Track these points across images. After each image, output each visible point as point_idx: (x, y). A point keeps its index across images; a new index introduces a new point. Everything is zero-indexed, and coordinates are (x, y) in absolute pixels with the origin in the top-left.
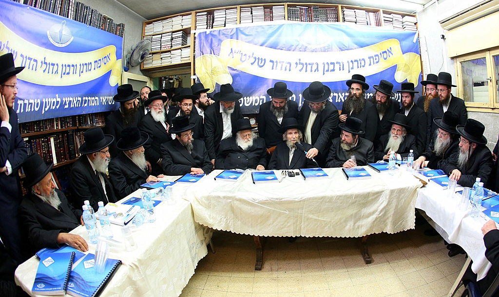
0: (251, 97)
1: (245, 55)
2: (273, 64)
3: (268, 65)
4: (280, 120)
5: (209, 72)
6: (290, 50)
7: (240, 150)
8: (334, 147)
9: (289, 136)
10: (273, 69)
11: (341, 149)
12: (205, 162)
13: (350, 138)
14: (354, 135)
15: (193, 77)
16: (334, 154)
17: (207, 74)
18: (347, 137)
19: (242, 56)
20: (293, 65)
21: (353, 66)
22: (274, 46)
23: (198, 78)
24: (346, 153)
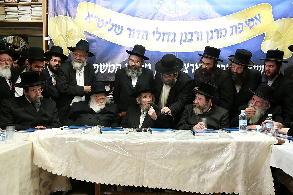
0: (107, 64)
1: (102, 20)
2: (131, 32)
3: (126, 32)
4: (134, 82)
5: (64, 34)
6: (147, 18)
7: (92, 111)
8: (186, 112)
9: (144, 100)
10: (130, 37)
11: (193, 113)
12: (53, 121)
13: (203, 101)
14: (207, 98)
15: (45, 38)
16: (186, 119)
17: (61, 37)
18: (200, 100)
19: (99, 21)
20: (151, 34)
21: (212, 36)
22: (132, 14)
23: (51, 40)
24: (198, 117)
